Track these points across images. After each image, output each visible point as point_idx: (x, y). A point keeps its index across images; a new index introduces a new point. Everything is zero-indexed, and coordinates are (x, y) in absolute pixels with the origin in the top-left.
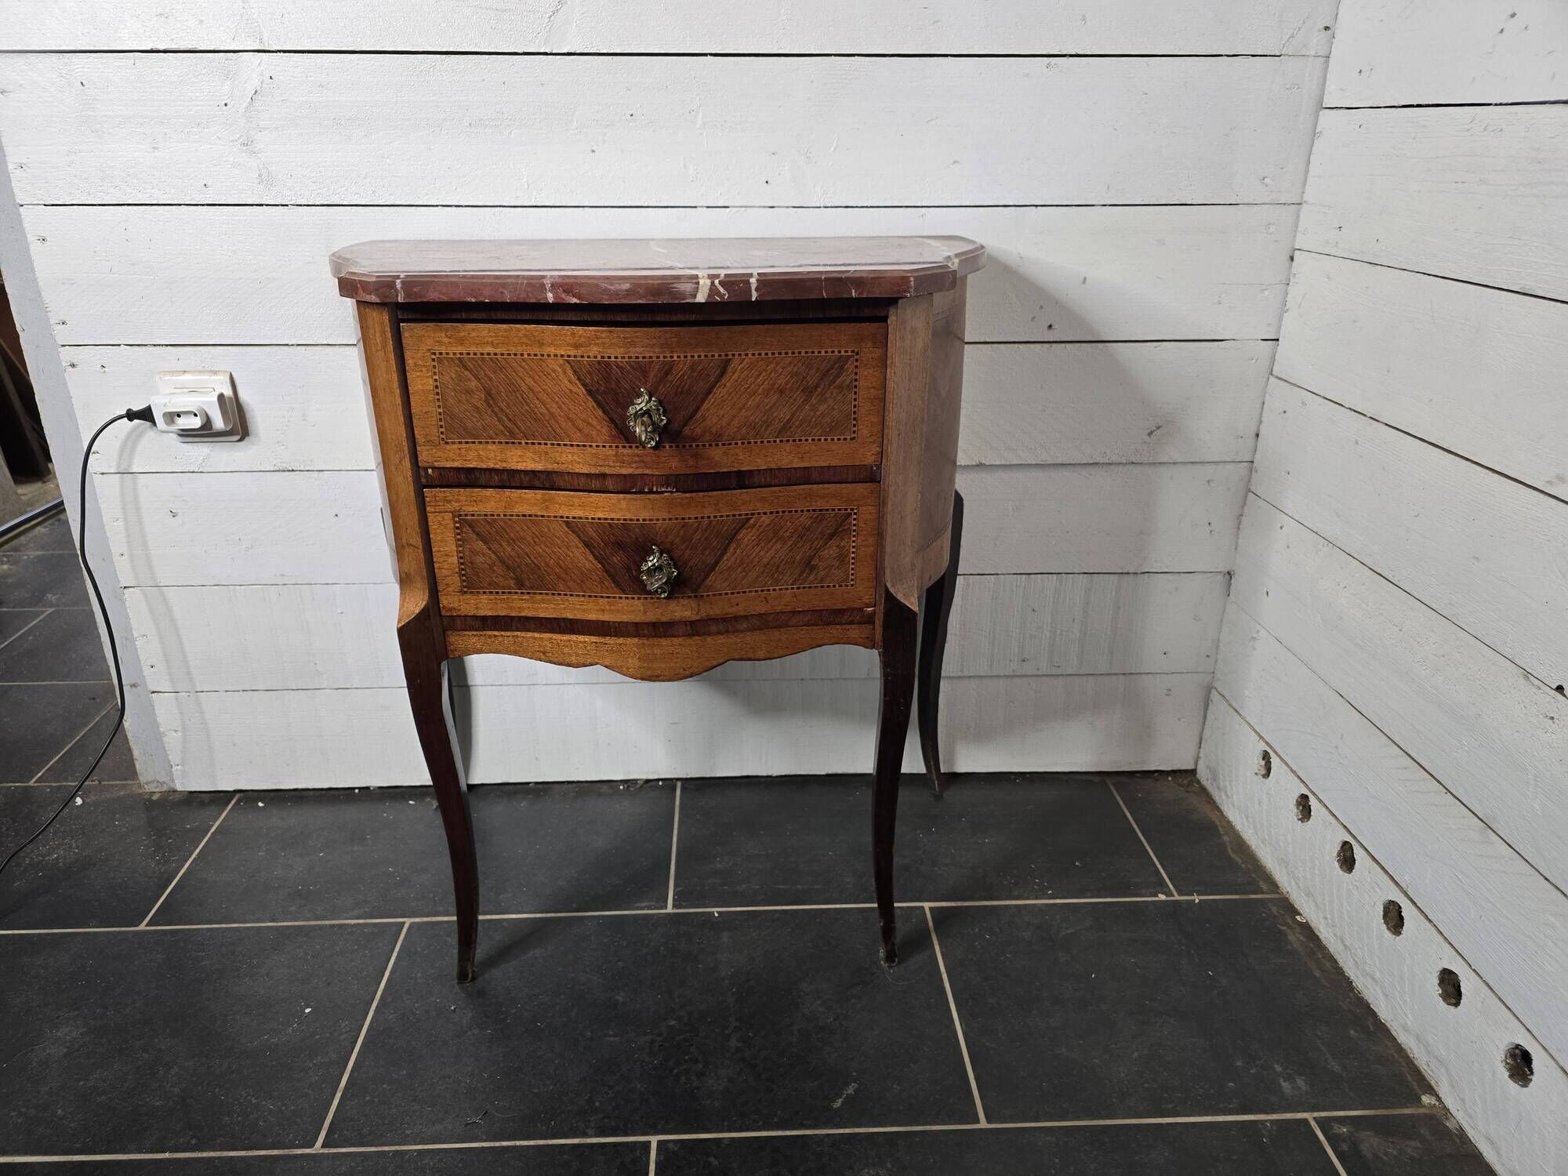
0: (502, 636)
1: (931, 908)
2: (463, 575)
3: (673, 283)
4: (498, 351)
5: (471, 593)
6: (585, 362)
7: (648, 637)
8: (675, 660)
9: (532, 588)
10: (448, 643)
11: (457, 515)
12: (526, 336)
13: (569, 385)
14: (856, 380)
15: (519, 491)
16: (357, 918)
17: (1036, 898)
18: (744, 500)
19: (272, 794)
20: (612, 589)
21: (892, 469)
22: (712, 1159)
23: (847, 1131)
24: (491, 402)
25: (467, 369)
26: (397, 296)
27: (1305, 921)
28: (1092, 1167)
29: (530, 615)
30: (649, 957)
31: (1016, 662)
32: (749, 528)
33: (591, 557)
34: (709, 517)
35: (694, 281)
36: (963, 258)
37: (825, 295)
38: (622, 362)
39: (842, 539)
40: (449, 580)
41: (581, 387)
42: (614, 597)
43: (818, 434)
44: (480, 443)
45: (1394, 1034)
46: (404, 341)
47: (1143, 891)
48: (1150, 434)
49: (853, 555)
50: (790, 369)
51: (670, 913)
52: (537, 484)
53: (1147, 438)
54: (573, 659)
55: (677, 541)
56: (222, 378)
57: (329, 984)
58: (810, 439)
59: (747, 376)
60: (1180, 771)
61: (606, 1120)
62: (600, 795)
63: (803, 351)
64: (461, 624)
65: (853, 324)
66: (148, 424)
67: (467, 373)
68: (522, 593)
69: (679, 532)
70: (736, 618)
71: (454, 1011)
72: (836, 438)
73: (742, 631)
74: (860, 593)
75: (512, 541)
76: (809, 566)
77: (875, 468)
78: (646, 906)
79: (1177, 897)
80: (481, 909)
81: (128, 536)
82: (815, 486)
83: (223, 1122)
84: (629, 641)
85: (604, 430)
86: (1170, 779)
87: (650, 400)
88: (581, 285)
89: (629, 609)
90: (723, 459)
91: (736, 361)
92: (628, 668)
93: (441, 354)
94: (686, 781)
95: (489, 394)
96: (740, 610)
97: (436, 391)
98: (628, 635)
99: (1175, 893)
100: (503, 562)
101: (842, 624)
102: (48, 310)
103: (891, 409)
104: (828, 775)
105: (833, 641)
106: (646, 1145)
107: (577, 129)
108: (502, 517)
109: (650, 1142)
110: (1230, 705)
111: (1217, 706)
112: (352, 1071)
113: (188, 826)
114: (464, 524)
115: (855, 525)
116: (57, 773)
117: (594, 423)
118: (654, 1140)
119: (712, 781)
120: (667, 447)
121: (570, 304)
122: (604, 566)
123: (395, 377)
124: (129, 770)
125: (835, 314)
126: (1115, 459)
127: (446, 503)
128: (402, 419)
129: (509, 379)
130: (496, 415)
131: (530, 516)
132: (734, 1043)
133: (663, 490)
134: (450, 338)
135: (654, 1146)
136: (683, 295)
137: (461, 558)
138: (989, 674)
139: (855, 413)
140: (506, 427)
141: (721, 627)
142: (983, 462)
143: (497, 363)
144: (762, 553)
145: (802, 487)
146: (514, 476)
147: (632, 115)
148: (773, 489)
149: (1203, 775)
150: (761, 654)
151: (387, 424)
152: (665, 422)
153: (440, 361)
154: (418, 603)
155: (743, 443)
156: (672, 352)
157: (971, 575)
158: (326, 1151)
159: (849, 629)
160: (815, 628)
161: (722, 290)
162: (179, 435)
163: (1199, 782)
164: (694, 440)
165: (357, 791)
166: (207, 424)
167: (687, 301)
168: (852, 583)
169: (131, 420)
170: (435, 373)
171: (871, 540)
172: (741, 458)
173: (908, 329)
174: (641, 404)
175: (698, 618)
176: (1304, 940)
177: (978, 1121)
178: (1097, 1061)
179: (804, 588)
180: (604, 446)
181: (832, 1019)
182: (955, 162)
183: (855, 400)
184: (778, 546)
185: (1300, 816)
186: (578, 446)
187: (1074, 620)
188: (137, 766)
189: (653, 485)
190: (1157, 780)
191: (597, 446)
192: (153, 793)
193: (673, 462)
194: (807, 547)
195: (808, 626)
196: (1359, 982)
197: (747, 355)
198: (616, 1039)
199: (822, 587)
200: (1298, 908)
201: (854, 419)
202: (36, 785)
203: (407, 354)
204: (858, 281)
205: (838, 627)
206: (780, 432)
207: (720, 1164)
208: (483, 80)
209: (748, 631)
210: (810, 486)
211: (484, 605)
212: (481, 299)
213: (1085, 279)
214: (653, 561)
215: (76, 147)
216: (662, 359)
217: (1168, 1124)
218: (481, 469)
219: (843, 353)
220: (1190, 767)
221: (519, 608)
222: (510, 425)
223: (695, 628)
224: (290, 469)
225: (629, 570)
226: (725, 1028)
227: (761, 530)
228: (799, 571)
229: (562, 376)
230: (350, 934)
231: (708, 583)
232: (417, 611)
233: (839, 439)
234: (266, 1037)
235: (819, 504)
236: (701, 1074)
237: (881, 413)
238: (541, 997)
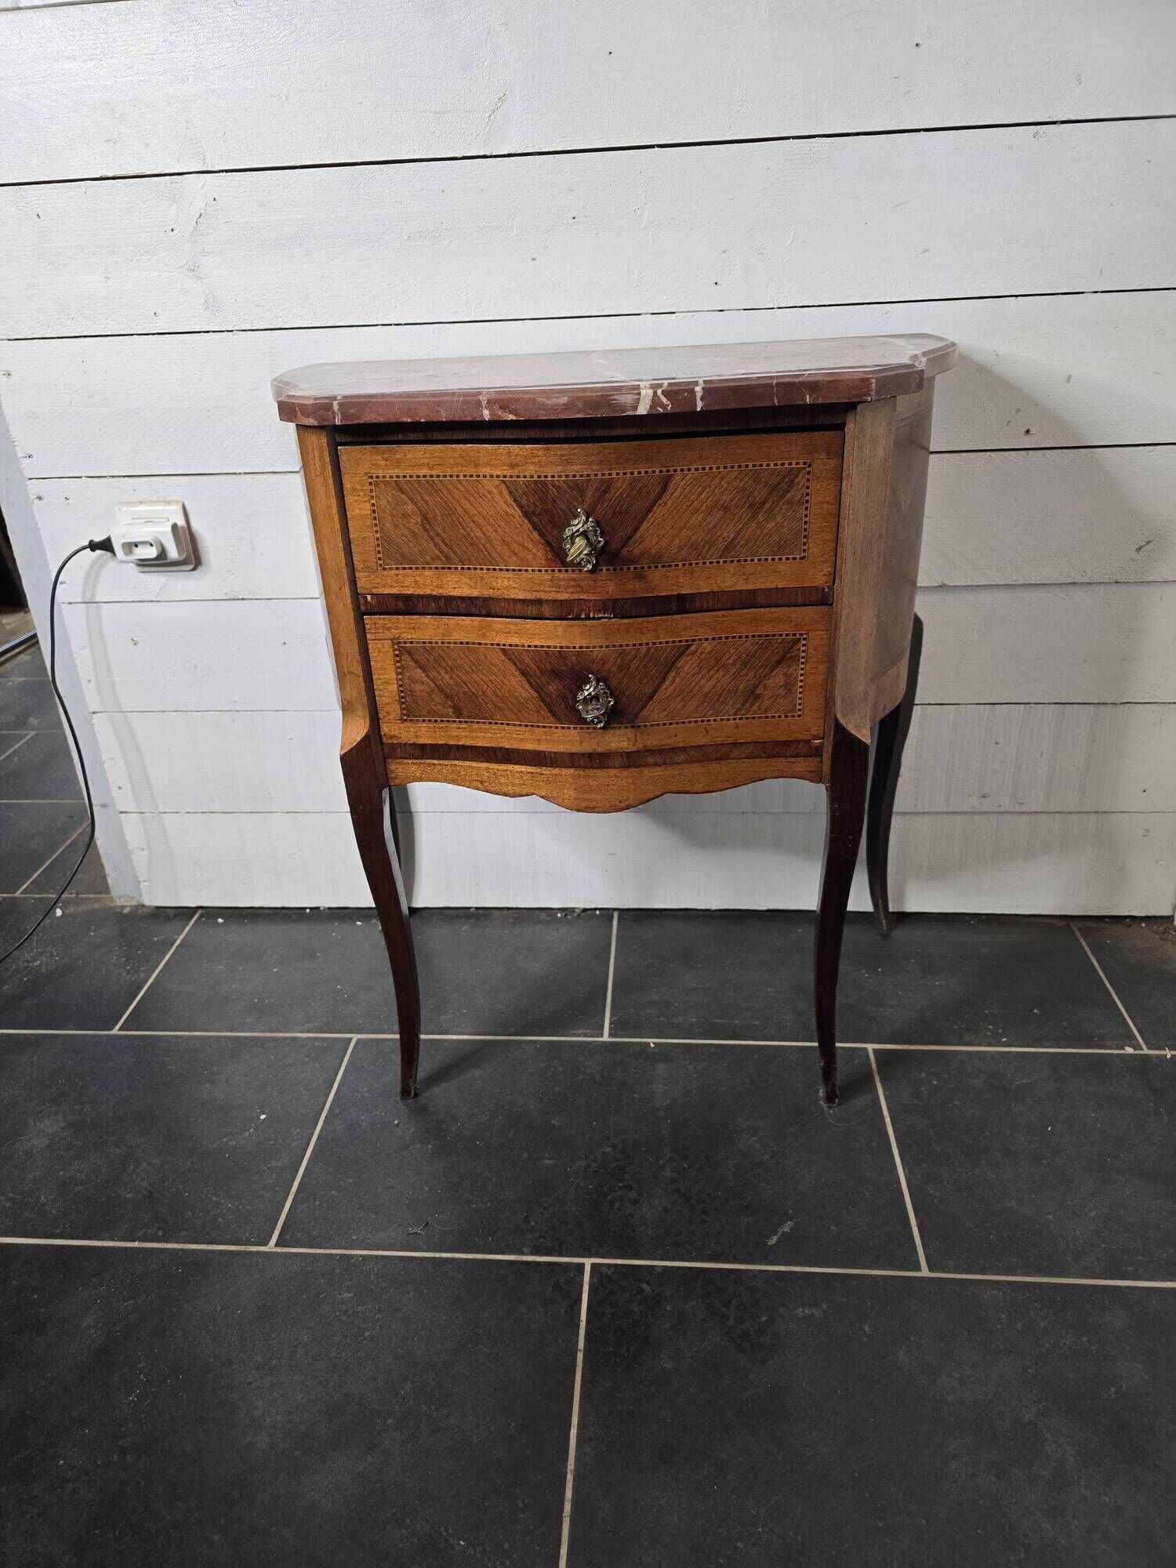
0: (440, 764)
1: (875, 1050)
2: (403, 703)
3: (614, 395)
4: (434, 473)
5: (411, 720)
6: (521, 483)
7: (586, 767)
8: (612, 792)
9: (468, 717)
10: (389, 771)
11: (396, 642)
12: (461, 456)
13: (505, 508)
14: (807, 495)
15: (456, 618)
16: (308, 1032)
17: (989, 1045)
18: (685, 626)
19: (231, 911)
20: (549, 719)
21: (846, 590)
22: (644, 1285)
23: (782, 1268)
24: (428, 526)
25: (403, 493)
26: (335, 418)
29: (468, 744)
30: (584, 1084)
31: (975, 798)
32: (688, 655)
33: (527, 686)
34: (647, 644)
35: (636, 392)
36: (931, 356)
37: (776, 402)
38: (559, 481)
39: (790, 667)
40: (387, 708)
41: (516, 508)
42: (551, 727)
43: (765, 553)
44: (417, 568)
46: (342, 465)
47: (1108, 1043)
48: (1139, 549)
49: (801, 684)
50: (735, 484)
51: (605, 1042)
52: (474, 611)
53: (1135, 555)
54: (510, 789)
55: (614, 669)
56: (175, 507)
57: (282, 1093)
58: (756, 559)
59: (689, 493)
60: (1155, 917)
61: (542, 1240)
62: (539, 922)
63: (751, 465)
64: (401, 751)
65: (805, 434)
66: (109, 554)
67: (403, 496)
68: (460, 722)
69: (617, 660)
70: (674, 750)
71: (397, 1125)
72: (784, 558)
73: (680, 763)
74: (808, 724)
75: (449, 670)
76: (753, 695)
77: (826, 590)
78: (582, 1034)
79: (1146, 1051)
80: (422, 1028)
81: (94, 664)
82: (762, 610)
83: (187, 1217)
84: (564, 771)
85: (540, 554)
86: (1143, 925)
87: (587, 520)
88: (517, 400)
89: (565, 739)
90: (660, 582)
91: (678, 477)
92: (564, 799)
93: (378, 477)
94: (623, 912)
95: (425, 517)
96: (679, 741)
97: (373, 515)
98: (565, 766)
99: (1144, 1046)
100: (441, 691)
101: (786, 757)
102: (15, 444)
103: (846, 525)
104: (768, 911)
105: (776, 774)
106: (581, 1267)
107: (517, 236)
108: (440, 644)
109: (584, 1264)
112: (304, 1176)
113: (156, 939)
114: (402, 650)
115: (803, 651)
116: (39, 886)
117: (530, 546)
118: (588, 1262)
119: (649, 912)
120: (604, 571)
121: (506, 421)
122: (540, 695)
123: (334, 501)
124: (101, 885)
125: (786, 423)
126: (1096, 578)
127: (384, 631)
128: (341, 545)
129: (445, 502)
130: (432, 539)
131: (467, 643)
132: (668, 1174)
133: (600, 616)
134: (387, 461)
135: (588, 1268)
136: (623, 408)
137: (401, 686)
138: (945, 810)
139: (805, 530)
140: (442, 552)
141: (658, 758)
142: (947, 582)
143: (431, 485)
144: (702, 682)
145: (745, 611)
146: (451, 604)
147: (574, 218)
148: (714, 613)
150: (698, 787)
151: (327, 551)
152: (602, 544)
153: (377, 484)
154: (360, 729)
155: (684, 565)
156: (611, 469)
157: (929, 704)
158: (279, 1250)
159: (794, 762)
160: (757, 760)
161: (664, 400)
162: (139, 565)
164: (633, 562)
165: (308, 911)
166: (163, 554)
167: (628, 413)
168: (799, 713)
169: (93, 550)
170: (372, 497)
171: (821, 667)
172: (681, 581)
173: (868, 437)
174: (578, 524)
175: (635, 749)
177: (919, 1269)
178: (1051, 1217)
179: (747, 718)
180: (540, 571)
181: (768, 1157)
182: (925, 251)
183: (806, 516)
184: (721, 673)
186: (514, 570)
187: (1042, 754)
188: (110, 882)
189: (590, 611)
190: (1129, 926)
191: (533, 571)
192: (123, 907)
193: (609, 586)
194: (751, 674)
195: (749, 759)
197: (689, 470)
198: (552, 1162)
199: (767, 717)
201: (805, 537)
202: (21, 896)
203: (346, 479)
204: (813, 386)
205: (783, 760)
206: (723, 553)
207: (653, 1291)
208: (422, 189)
209: (686, 763)
210: (756, 610)
211: (423, 733)
212: (417, 419)
213: (1070, 377)
214: (589, 690)
215: (35, 281)
216: (600, 476)
217: (1127, 1287)
218: (419, 595)
219: (794, 466)
220: (1167, 912)
221: (457, 736)
222: (447, 551)
223: (631, 760)
224: (240, 597)
225: (565, 698)
226: (658, 1158)
227: (703, 656)
228: (741, 700)
229: (497, 498)
230: (302, 1047)
231: (645, 713)
232: (359, 739)
233: (787, 559)
234: (225, 1140)
235: (765, 629)
236: (635, 1202)
237: (835, 530)
238: (479, 1117)
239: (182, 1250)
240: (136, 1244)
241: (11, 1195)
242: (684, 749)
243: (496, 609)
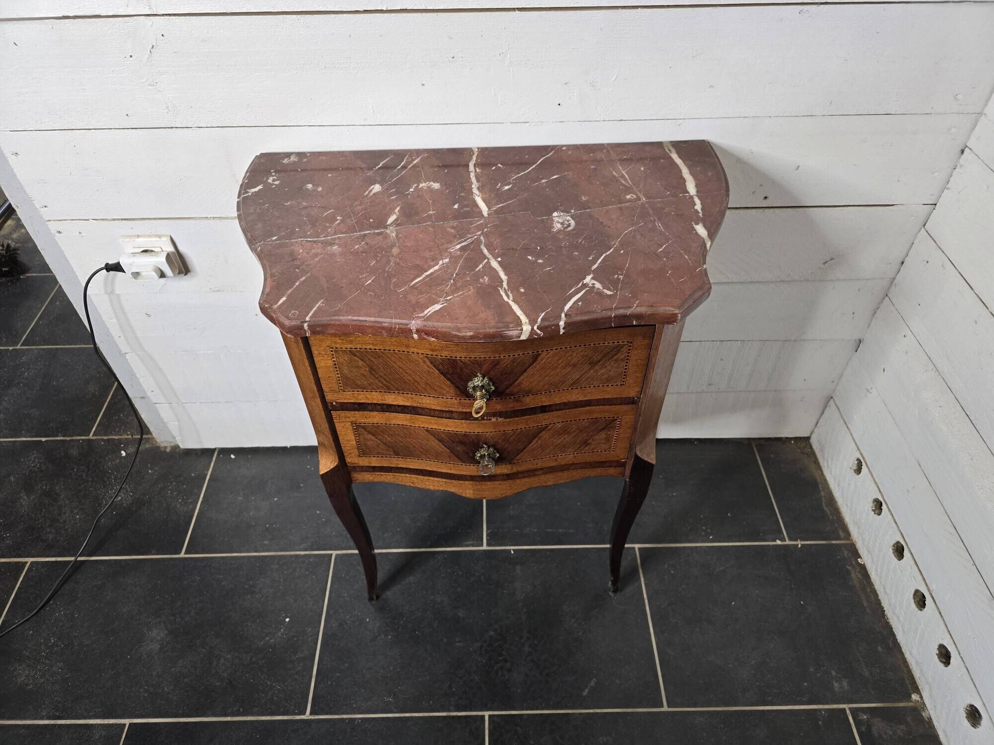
1: (639, 549)
2: (360, 449)
3: (504, 331)
4: (376, 348)
5: (365, 456)
6: (439, 359)
7: (479, 481)
8: (496, 490)
9: (404, 456)
10: (352, 477)
11: (354, 423)
12: (396, 342)
13: (428, 368)
14: (628, 356)
15: (395, 414)
16: (304, 550)
17: (703, 541)
18: (544, 419)
19: (239, 450)
20: (456, 461)
22: (518, 728)
23: (591, 711)
24: (374, 373)
25: (356, 356)
26: (306, 334)
27: (863, 563)
28: (724, 738)
29: (403, 467)
30: (475, 584)
31: (705, 386)
32: (547, 430)
33: (443, 446)
34: (521, 429)
35: (519, 331)
37: (614, 325)
38: (465, 360)
39: (609, 431)
40: (351, 451)
41: (435, 370)
42: (458, 464)
43: (598, 383)
44: (367, 391)
45: (904, 651)
46: (310, 341)
47: (768, 537)
48: (825, 264)
49: (616, 438)
50: (582, 353)
51: (485, 550)
52: (406, 411)
53: (822, 266)
54: (431, 486)
55: (500, 441)
56: (165, 239)
57: (296, 600)
58: (592, 386)
59: (550, 361)
60: (800, 438)
61: (460, 701)
63: (593, 344)
64: (360, 469)
65: (630, 328)
66: (119, 272)
67: (355, 358)
68: (398, 457)
69: (501, 437)
70: (536, 470)
71: (369, 622)
72: (610, 385)
73: (539, 475)
74: (618, 454)
75: (391, 436)
76: (585, 444)
77: (636, 398)
78: (471, 544)
79: (788, 542)
80: (374, 545)
81: (121, 327)
82: (594, 407)
83: (255, 697)
84: (466, 482)
85: (452, 391)
86: (793, 443)
87: (484, 379)
88: (438, 331)
89: (466, 470)
90: (530, 402)
91: (544, 354)
92: (466, 494)
93: (336, 348)
95: (371, 368)
96: (539, 466)
97: (335, 366)
98: (466, 480)
99: (786, 538)
100: (384, 443)
101: (604, 467)
102: (32, 198)
106: (483, 717)
108: (384, 424)
109: (484, 715)
110: (842, 416)
111: (831, 410)
112: (319, 663)
114: (358, 428)
115: (618, 424)
116: (104, 428)
117: (445, 387)
118: (487, 714)
120: (494, 400)
122: (451, 451)
127: (346, 418)
128: (313, 378)
130: (377, 378)
131: (402, 425)
132: (527, 649)
133: (491, 418)
134: (343, 342)
135: (487, 718)
136: (511, 337)
137: (358, 442)
138: (687, 391)
139: (625, 372)
140: (385, 385)
141: (526, 475)
143: (376, 354)
144: (555, 441)
145: (583, 409)
146: (391, 408)
147: (453, 58)
148: (563, 411)
149: (814, 441)
150: (550, 483)
152: (493, 389)
153: (336, 352)
154: (332, 461)
155: (546, 393)
156: (500, 355)
158: (312, 717)
159: (608, 469)
161: (539, 332)
163: (811, 447)
164: (513, 395)
165: (289, 448)
167: (514, 340)
168: (613, 450)
169: (108, 271)
170: (333, 358)
171: (629, 431)
172: (543, 399)
174: (477, 381)
175: (512, 472)
176: (861, 577)
177: (662, 706)
178: (731, 666)
179: (581, 453)
180: (452, 399)
183: (626, 366)
184: (566, 436)
185: (874, 508)
186: (434, 397)
187: (748, 364)
190: (784, 443)
191: (447, 398)
192: (166, 447)
193: (498, 406)
194: (585, 435)
195: (582, 469)
196: (889, 613)
197: (552, 350)
198: (461, 644)
199: (593, 452)
200: (861, 554)
201: (624, 375)
202: (95, 439)
203: (314, 349)
204: (639, 316)
205: (602, 469)
206: (572, 385)
207: (523, 732)
209: (542, 474)
210: (590, 408)
211: (374, 462)
213: (798, 167)
214: (483, 452)
216: (492, 358)
218: (368, 403)
219: (620, 343)
220: (805, 434)
221: (396, 464)
222: (387, 384)
223: (509, 477)
225: (467, 453)
226: (521, 638)
227: (556, 430)
228: (578, 446)
229: (422, 364)
230: (303, 562)
231: (518, 457)
232: (332, 467)
233: (612, 385)
234: (267, 638)
235: (595, 415)
236: (509, 670)
237: (644, 372)
238: (416, 613)
239: (256, 721)
240: (229, 719)
241: (146, 687)
242: (542, 469)
243: (420, 412)
